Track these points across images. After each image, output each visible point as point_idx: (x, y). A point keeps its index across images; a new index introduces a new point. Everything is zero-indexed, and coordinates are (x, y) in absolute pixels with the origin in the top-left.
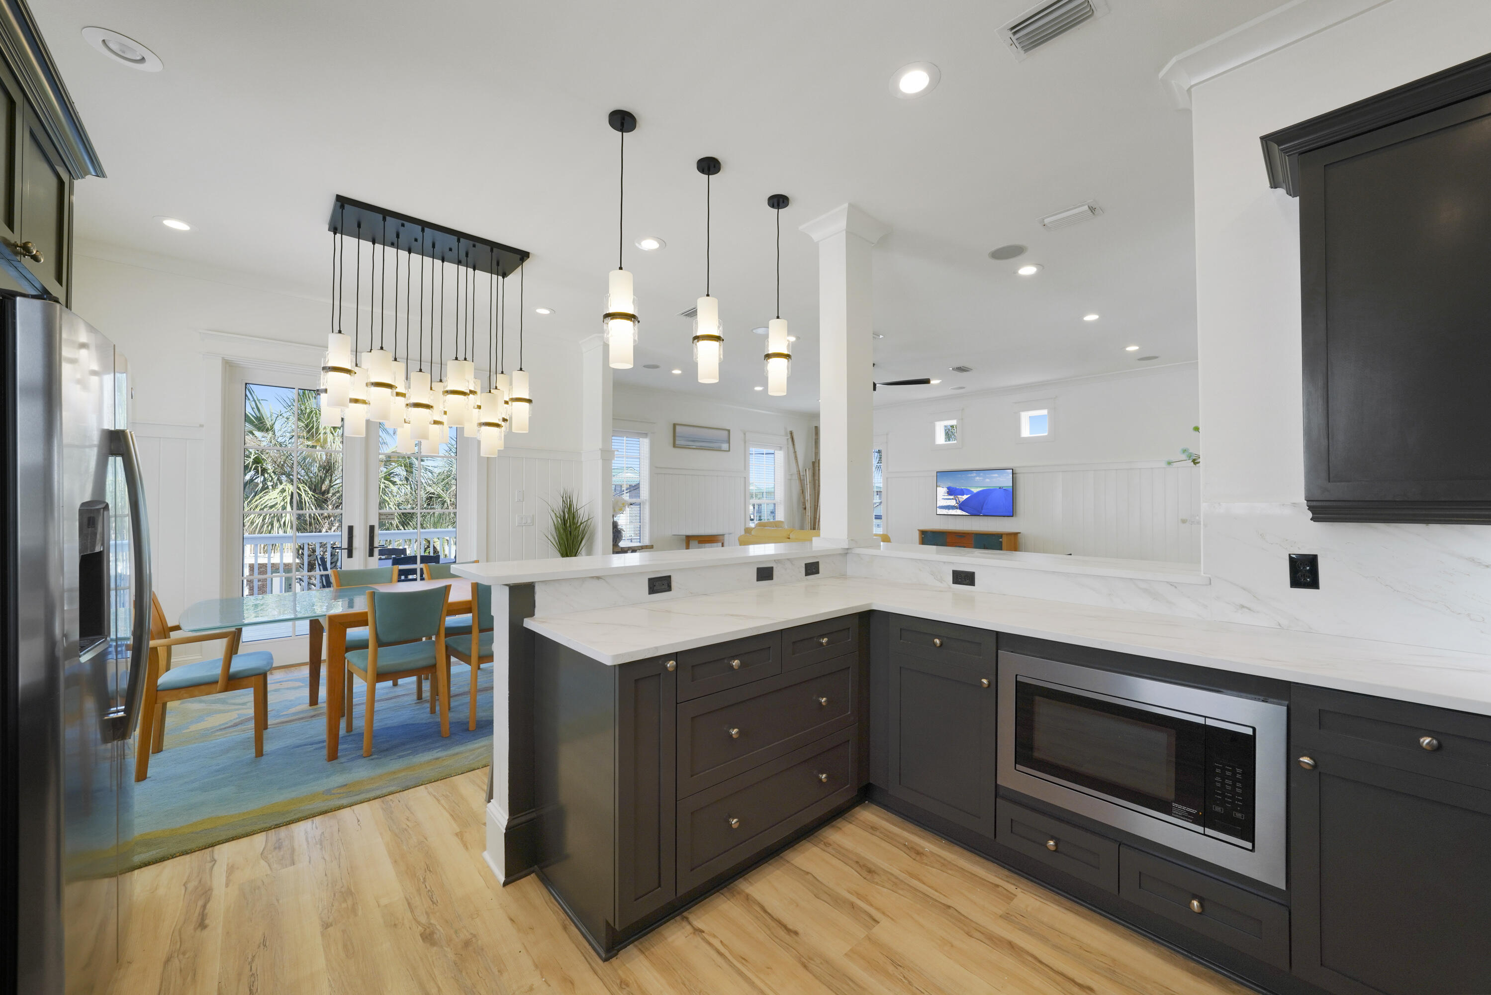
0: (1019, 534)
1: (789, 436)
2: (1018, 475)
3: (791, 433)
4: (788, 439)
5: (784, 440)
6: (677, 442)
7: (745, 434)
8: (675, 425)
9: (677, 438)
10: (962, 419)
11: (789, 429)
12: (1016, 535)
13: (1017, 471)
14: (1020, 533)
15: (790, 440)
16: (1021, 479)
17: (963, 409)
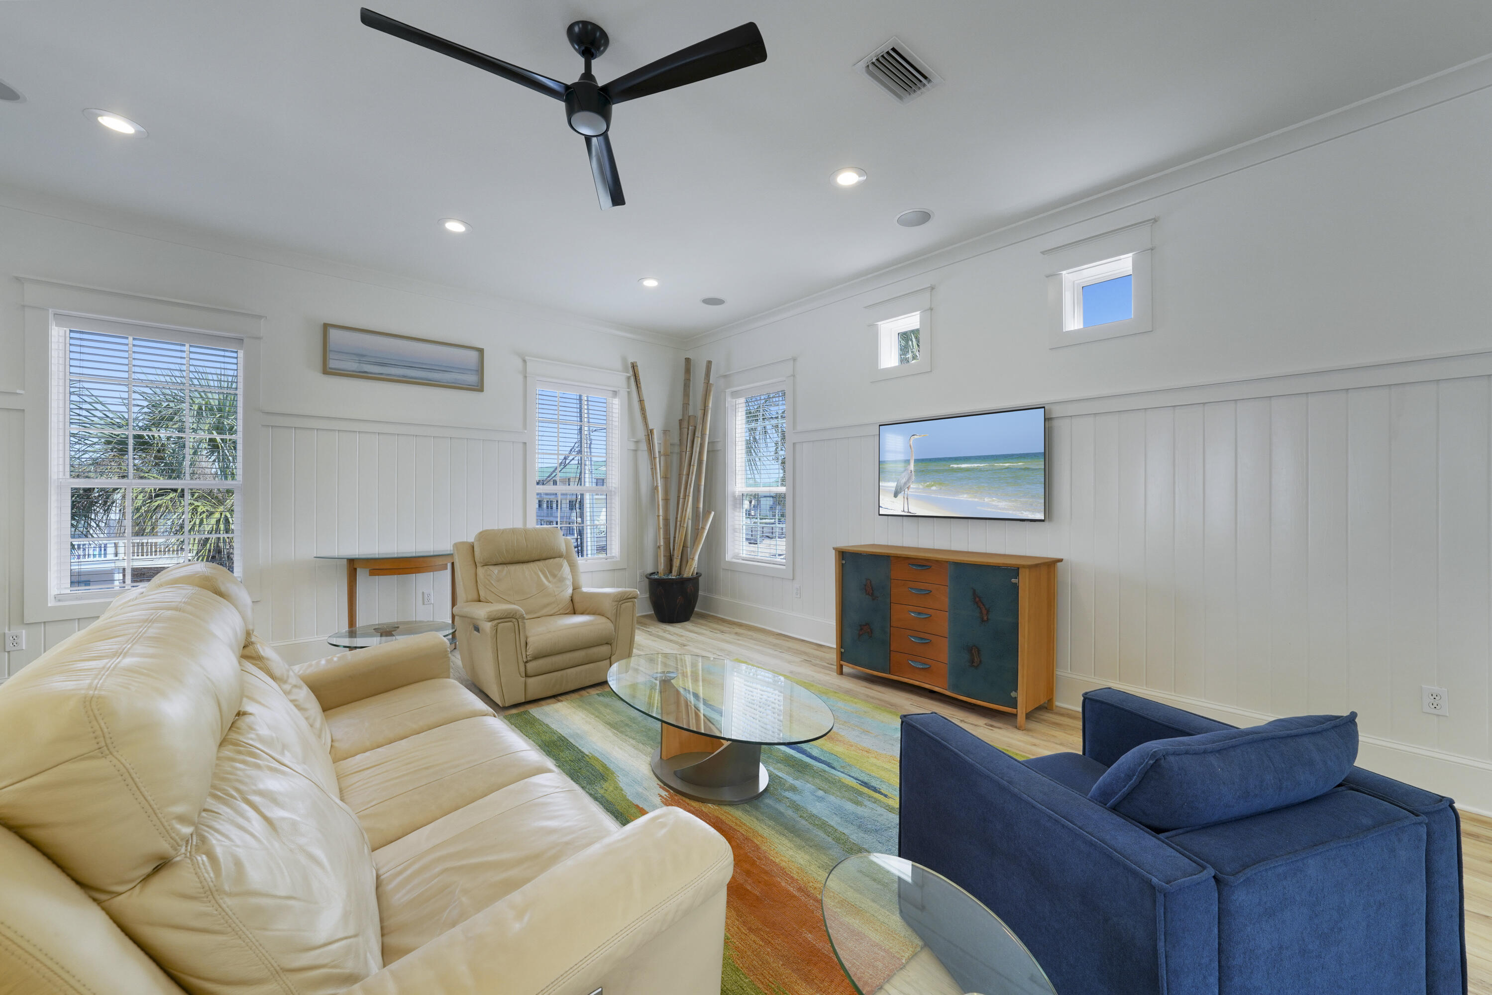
0: (1059, 564)
1: (631, 373)
2: (1056, 423)
3: (634, 366)
4: (629, 378)
5: (620, 380)
6: (333, 364)
7: (525, 361)
8: (326, 327)
9: (331, 355)
10: (931, 309)
11: (631, 360)
12: (1050, 566)
13: (1056, 412)
14: (1061, 560)
15: (632, 380)
16: (1062, 429)
17: (932, 288)
